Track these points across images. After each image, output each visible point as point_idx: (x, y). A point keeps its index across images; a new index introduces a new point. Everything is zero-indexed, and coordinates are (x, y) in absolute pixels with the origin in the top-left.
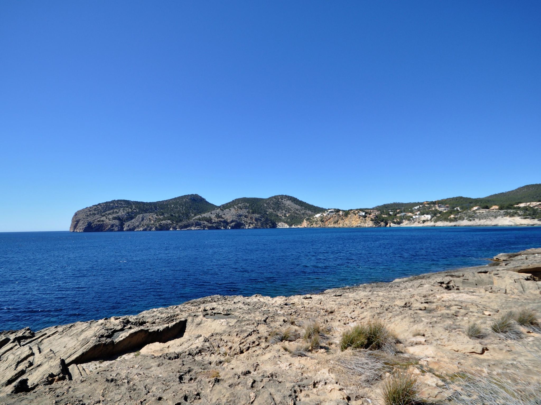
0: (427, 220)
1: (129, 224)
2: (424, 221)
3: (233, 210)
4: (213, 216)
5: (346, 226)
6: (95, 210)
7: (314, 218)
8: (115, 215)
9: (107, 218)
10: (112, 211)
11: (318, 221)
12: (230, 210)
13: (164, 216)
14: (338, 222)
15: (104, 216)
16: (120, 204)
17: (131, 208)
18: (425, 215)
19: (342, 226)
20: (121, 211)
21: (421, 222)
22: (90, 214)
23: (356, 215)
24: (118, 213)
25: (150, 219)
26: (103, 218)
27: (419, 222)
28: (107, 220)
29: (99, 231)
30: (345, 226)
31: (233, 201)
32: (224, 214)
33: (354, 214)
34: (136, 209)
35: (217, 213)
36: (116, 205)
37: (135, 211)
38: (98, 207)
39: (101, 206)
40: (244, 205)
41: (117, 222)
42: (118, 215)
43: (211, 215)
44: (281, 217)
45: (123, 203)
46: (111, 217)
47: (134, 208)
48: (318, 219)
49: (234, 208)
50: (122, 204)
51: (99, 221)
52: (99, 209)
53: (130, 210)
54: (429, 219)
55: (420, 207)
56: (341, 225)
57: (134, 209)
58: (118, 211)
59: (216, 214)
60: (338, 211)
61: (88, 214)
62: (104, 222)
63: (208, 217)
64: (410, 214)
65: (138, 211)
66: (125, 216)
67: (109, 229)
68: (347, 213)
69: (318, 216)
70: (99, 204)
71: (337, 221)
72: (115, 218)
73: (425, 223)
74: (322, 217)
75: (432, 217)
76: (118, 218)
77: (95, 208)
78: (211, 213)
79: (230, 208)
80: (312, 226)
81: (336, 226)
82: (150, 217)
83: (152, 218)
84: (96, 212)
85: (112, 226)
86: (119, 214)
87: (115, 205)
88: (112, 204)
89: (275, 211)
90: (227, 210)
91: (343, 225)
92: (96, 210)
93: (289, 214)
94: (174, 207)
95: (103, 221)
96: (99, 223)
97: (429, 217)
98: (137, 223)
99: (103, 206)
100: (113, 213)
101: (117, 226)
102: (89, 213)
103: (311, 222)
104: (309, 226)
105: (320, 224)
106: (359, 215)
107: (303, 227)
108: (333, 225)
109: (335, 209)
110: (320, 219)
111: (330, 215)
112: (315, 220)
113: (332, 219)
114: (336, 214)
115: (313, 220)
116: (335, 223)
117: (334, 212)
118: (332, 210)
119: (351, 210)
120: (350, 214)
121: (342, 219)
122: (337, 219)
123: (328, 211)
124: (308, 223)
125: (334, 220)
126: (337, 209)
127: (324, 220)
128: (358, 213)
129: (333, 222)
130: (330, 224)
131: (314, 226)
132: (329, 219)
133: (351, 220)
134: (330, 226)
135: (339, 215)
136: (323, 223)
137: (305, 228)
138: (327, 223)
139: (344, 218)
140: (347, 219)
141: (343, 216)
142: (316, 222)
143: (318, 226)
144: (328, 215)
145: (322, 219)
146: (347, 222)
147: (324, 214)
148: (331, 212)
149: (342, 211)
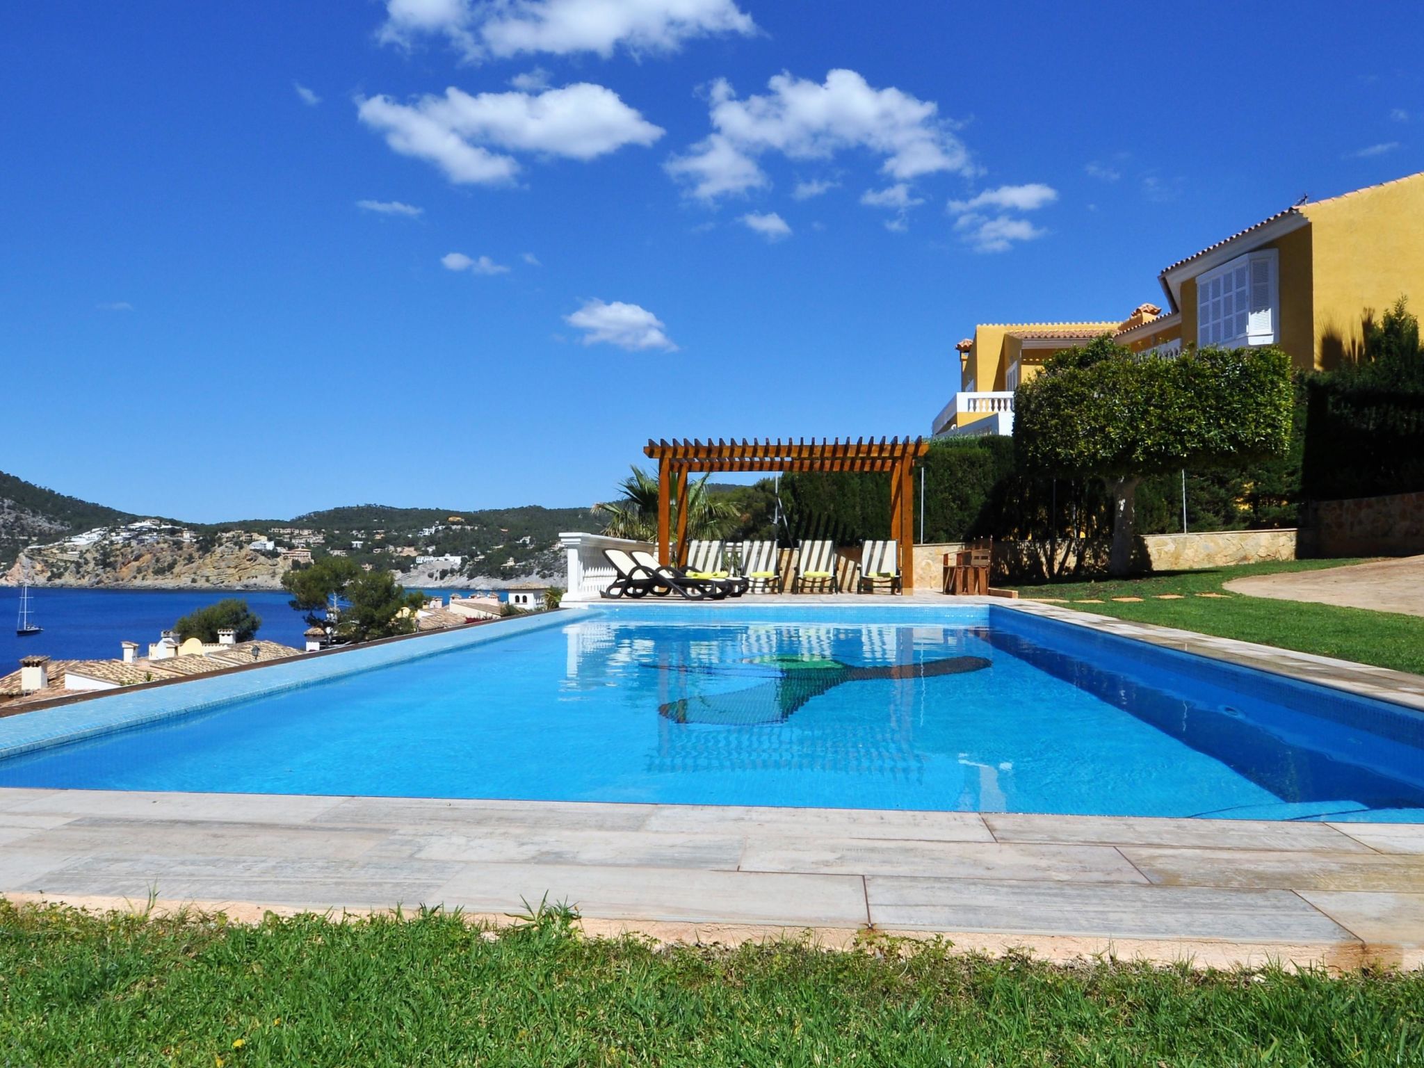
0: (452, 572)
2: (444, 574)
5: (207, 585)
7: (64, 550)
11: (87, 562)
14: (176, 570)
18: (448, 556)
19: (189, 583)
21: (438, 575)
23: (241, 548)
27: (431, 576)
30: (202, 583)
33: (236, 544)
48: (88, 556)
54: (456, 568)
55: (437, 531)
56: (185, 581)
60: (176, 527)
64: (409, 551)
68: (208, 537)
69: (84, 540)
71: (171, 567)
73: (446, 578)
74: (103, 548)
75: (464, 562)
80: (57, 582)
81: (168, 582)
91: (194, 581)
97: (456, 560)
103: (52, 565)
104: (41, 580)
105: (97, 575)
106: (255, 550)
107: (12, 583)
108: (151, 581)
109: (161, 520)
110: (97, 555)
111: (142, 541)
112: (73, 556)
113: (148, 557)
114: (165, 542)
115: (60, 556)
116: (159, 572)
117: (159, 531)
118: (147, 524)
119: (226, 528)
120: (220, 545)
121: (190, 559)
122: (169, 559)
123: (131, 527)
124: (39, 567)
125: (158, 561)
126: (173, 522)
127: (112, 559)
128: (250, 541)
129: (150, 570)
130: (140, 577)
131: (69, 579)
132: (136, 559)
133: (223, 564)
134: (138, 583)
135: (178, 545)
136: (108, 569)
137: (20, 587)
138: (126, 572)
139: (196, 555)
140: (208, 561)
141: (193, 550)
142: (78, 565)
143: (85, 582)
144: (134, 543)
145: (106, 555)
146: (208, 571)
147: (118, 534)
148: (145, 533)
149: (192, 527)
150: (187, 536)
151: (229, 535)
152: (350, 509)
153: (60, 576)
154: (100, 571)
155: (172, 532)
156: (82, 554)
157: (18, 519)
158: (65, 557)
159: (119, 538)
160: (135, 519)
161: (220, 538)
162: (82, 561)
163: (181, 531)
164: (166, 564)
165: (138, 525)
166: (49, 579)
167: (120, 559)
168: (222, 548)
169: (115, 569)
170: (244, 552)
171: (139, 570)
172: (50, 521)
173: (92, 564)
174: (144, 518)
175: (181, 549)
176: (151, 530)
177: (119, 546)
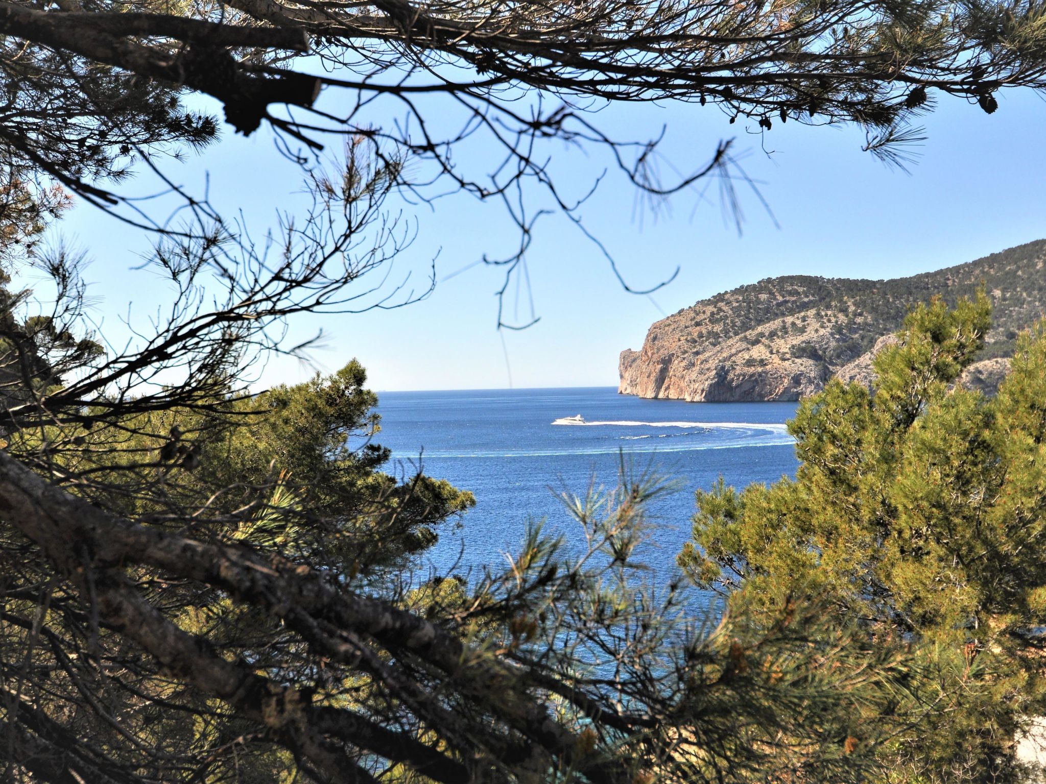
1: (853, 373)
6: (713, 320)
8: (797, 340)
9: (771, 353)
10: (776, 324)
15: (756, 342)
16: (790, 293)
17: (844, 311)
20: (814, 324)
22: (701, 335)
24: (803, 330)
26: (758, 352)
28: (776, 359)
29: (753, 401)
34: (861, 314)
36: (780, 299)
37: (859, 320)
38: (720, 310)
39: (728, 303)
41: (806, 365)
42: (805, 337)
45: (801, 290)
46: (784, 345)
47: (852, 308)
50: (798, 293)
51: (750, 363)
52: (727, 317)
53: (842, 318)
57: (856, 315)
58: (799, 323)
61: (695, 335)
62: (769, 367)
65: (869, 319)
66: (833, 344)
67: (786, 390)
70: (720, 298)
72: (800, 352)
76: (808, 351)
77: (712, 314)
84: (718, 328)
85: (796, 380)
86: (810, 335)
87: (775, 299)
88: (763, 297)
92: (717, 321)
95: (762, 363)
96: (752, 370)
99: (735, 304)
100: (784, 329)
101: (810, 381)
102: (695, 332)
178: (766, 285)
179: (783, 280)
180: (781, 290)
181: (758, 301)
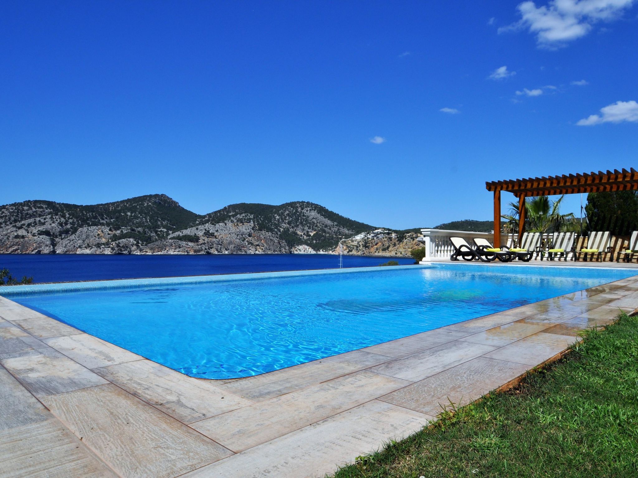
1: (67, 242)
3: (229, 224)
4: (200, 234)
5: (401, 255)
7: (352, 241)
8: (41, 228)
9: (28, 233)
10: (31, 220)
11: (360, 246)
12: (226, 224)
13: (122, 231)
14: (390, 249)
15: (21, 228)
17: (64, 216)
20: (49, 221)
23: (413, 240)
24: (44, 224)
25: (98, 235)
26: (21, 232)
28: (30, 236)
30: (399, 255)
31: (225, 208)
32: (217, 231)
33: (411, 238)
34: (72, 218)
35: (206, 230)
37: (71, 221)
39: (7, 209)
40: (246, 216)
41: (45, 239)
42: (45, 227)
43: (196, 232)
44: (301, 236)
45: (44, 206)
46: (35, 231)
47: (67, 216)
48: (360, 243)
49: (232, 221)
50: (42, 207)
51: (17, 237)
52: (6, 216)
53: (63, 219)
56: (393, 254)
57: (69, 218)
58: (42, 221)
59: (204, 231)
60: (389, 232)
62: (26, 239)
63: (193, 234)
65: (75, 221)
66: (58, 230)
68: (401, 236)
69: (359, 237)
71: (388, 248)
72: (42, 233)
74: (365, 240)
76: (46, 233)
78: (197, 229)
79: (225, 222)
80: (351, 253)
82: (99, 233)
83: (102, 234)
85: (40, 245)
86: (48, 226)
87: (31, 209)
88: (26, 208)
89: (293, 228)
90: (220, 224)
91: (396, 254)
93: (315, 232)
94: (131, 216)
95: (23, 237)
96: (18, 240)
98: (79, 242)
99: (11, 211)
100: (35, 223)
103: (349, 247)
104: (345, 253)
105: (363, 251)
106: (419, 241)
107: (337, 253)
108: (381, 254)
109: (385, 229)
110: (363, 243)
111: (378, 237)
112: (355, 243)
113: (380, 244)
114: (386, 238)
115: (351, 243)
116: (384, 250)
117: (384, 233)
118: (380, 230)
119: (408, 231)
120: (406, 239)
121: (395, 245)
122: (387, 244)
123: (374, 232)
124: (345, 248)
125: (383, 245)
126: (389, 230)
127: (368, 245)
128: (417, 237)
129: (381, 249)
130: (377, 252)
131: (354, 252)
132: (376, 245)
133: (407, 247)
134: (377, 254)
135: (390, 239)
136: (367, 249)
137: (339, 255)
138: (373, 250)
139: (397, 243)
140: (401, 245)
141: (395, 241)
142: (357, 247)
143: (359, 253)
144: (375, 238)
145: (366, 243)
146: (401, 250)
147: (370, 235)
148: (379, 234)
149: (396, 232)
150: (393, 235)
151: (409, 234)
152: (458, 222)
153: (351, 251)
154: (364, 249)
155: (388, 234)
156: (358, 243)
157: (338, 229)
158: (353, 244)
159: (370, 236)
160: (376, 229)
161: (406, 236)
162: (358, 245)
163: (391, 233)
164: (386, 247)
165: (377, 231)
166: (348, 252)
167: (370, 244)
168: (406, 240)
169: (369, 249)
170: (414, 242)
171: (377, 249)
172: (348, 230)
173: (361, 247)
174: (379, 228)
175: (391, 240)
176: (381, 233)
177: (370, 240)
178: (27, 203)
179: (36, 202)
180: (35, 207)
181: (23, 210)
